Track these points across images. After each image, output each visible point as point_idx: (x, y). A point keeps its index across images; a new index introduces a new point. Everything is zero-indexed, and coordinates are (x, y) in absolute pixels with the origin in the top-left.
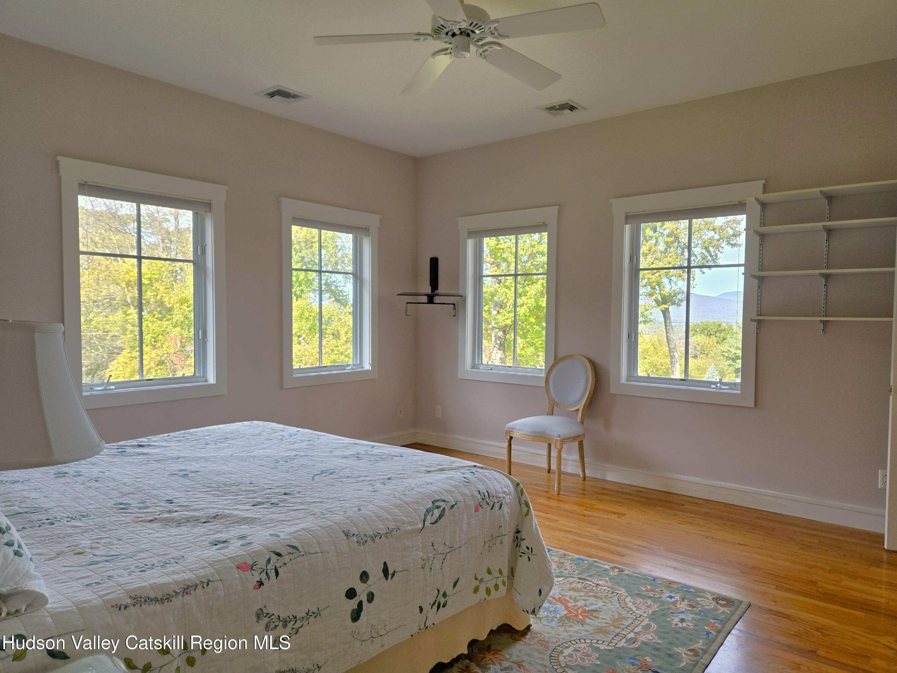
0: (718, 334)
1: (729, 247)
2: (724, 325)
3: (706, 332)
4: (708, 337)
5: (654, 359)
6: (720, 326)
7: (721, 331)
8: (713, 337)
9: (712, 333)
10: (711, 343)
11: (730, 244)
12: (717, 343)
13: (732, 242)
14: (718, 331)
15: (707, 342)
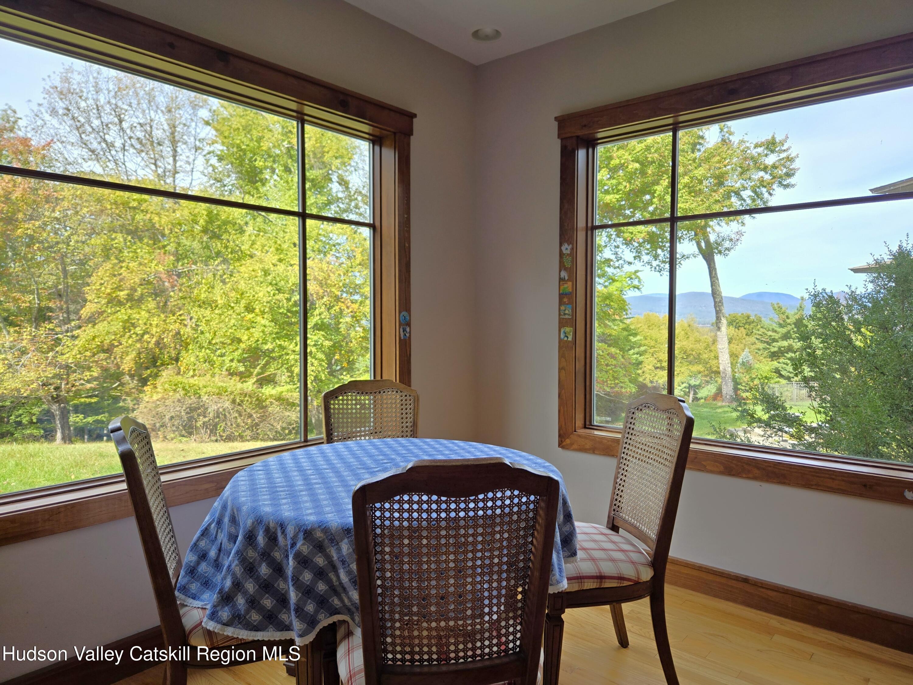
0: (747, 326)
1: (781, 189)
2: (752, 318)
3: (734, 324)
4: (736, 330)
5: (684, 343)
6: (748, 317)
7: (750, 324)
8: (742, 329)
9: (741, 325)
10: (740, 335)
11: (782, 185)
12: (747, 335)
13: (785, 183)
14: (746, 323)
15: (736, 334)
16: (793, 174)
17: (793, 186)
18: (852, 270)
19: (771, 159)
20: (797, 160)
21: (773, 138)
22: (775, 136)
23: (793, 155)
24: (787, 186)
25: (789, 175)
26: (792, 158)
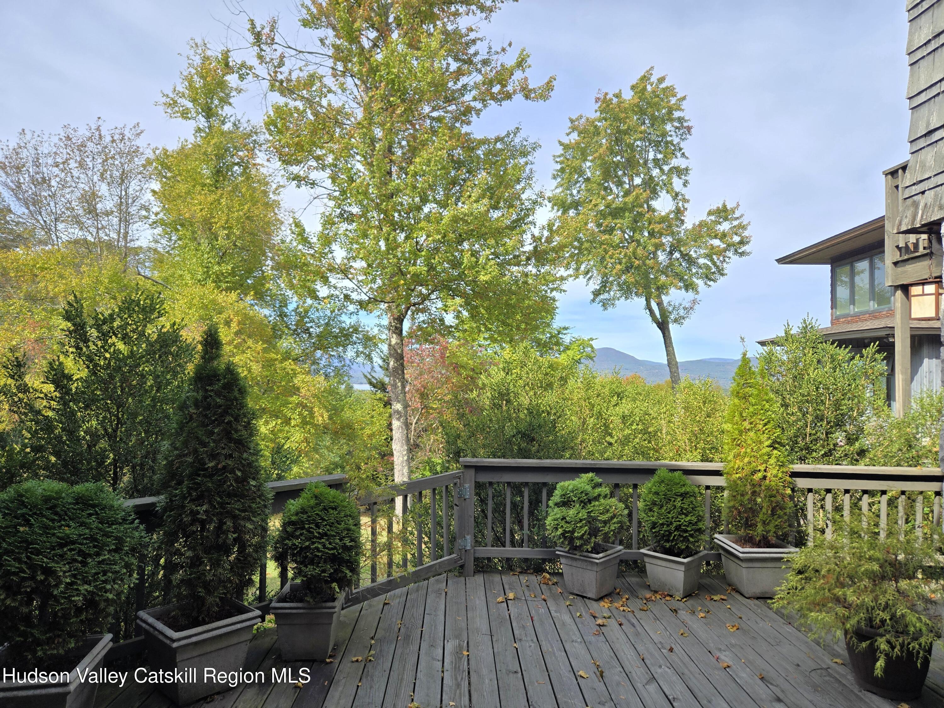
11: (738, 253)
16: (748, 243)
17: (748, 254)
18: (759, 343)
19: (725, 226)
20: (749, 227)
21: (724, 206)
22: (727, 204)
23: (745, 223)
24: (742, 254)
25: (742, 242)
26: (744, 226)
